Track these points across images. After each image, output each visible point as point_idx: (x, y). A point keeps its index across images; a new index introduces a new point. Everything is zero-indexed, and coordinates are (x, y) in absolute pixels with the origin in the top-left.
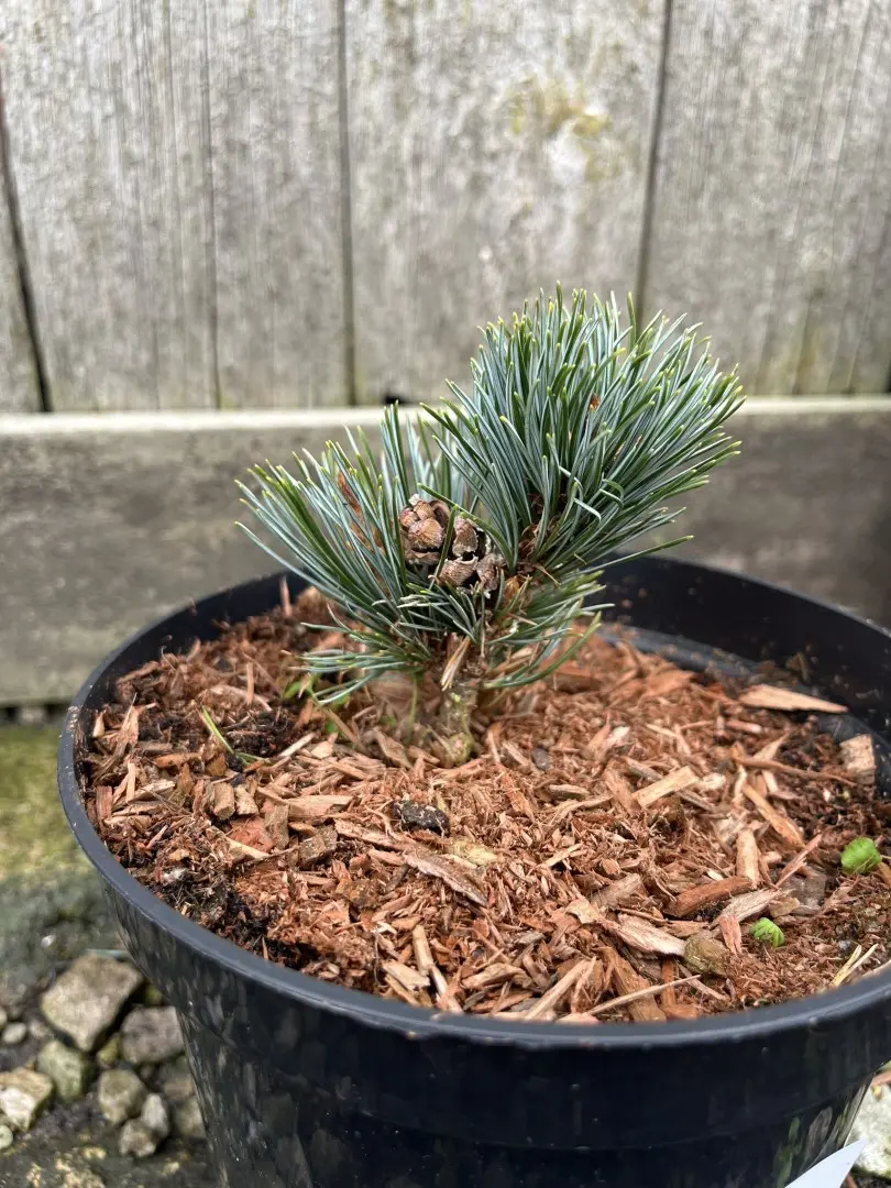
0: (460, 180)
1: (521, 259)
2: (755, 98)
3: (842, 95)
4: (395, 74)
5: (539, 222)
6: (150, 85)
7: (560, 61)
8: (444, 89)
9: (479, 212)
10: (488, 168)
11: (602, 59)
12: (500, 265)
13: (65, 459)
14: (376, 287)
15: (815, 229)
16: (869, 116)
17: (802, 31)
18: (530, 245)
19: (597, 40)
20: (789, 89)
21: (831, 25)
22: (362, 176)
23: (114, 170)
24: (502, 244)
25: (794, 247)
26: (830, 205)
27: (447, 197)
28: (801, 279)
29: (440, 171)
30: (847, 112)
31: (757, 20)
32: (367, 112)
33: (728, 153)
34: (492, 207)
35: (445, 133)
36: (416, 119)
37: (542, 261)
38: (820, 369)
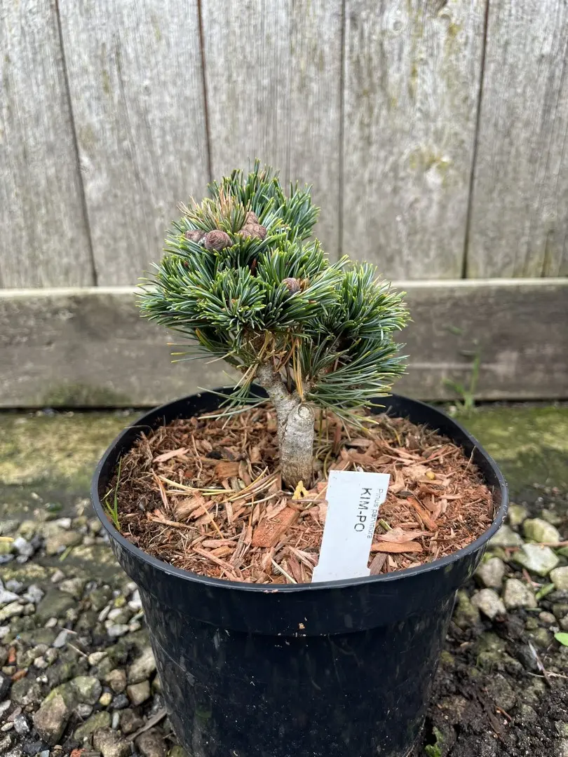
0: (389, 189)
1: (414, 220)
2: (517, 151)
3: (559, 146)
4: (362, 149)
5: (423, 204)
7: (431, 141)
8: (382, 154)
9: (396, 201)
10: (400, 184)
11: (449, 139)
12: (405, 222)
14: (352, 232)
15: (548, 204)
17: (539, 120)
18: (418, 214)
19: (447, 131)
20: (533, 145)
21: (553, 117)
22: (348, 189)
24: (406, 214)
25: (538, 211)
26: (555, 193)
27: (382, 196)
28: (543, 226)
29: (380, 185)
30: (562, 153)
31: (518, 118)
32: (351, 164)
33: (506, 174)
34: (401, 199)
35: (382, 171)
36: (371, 165)
37: (423, 221)
38: (554, 266)
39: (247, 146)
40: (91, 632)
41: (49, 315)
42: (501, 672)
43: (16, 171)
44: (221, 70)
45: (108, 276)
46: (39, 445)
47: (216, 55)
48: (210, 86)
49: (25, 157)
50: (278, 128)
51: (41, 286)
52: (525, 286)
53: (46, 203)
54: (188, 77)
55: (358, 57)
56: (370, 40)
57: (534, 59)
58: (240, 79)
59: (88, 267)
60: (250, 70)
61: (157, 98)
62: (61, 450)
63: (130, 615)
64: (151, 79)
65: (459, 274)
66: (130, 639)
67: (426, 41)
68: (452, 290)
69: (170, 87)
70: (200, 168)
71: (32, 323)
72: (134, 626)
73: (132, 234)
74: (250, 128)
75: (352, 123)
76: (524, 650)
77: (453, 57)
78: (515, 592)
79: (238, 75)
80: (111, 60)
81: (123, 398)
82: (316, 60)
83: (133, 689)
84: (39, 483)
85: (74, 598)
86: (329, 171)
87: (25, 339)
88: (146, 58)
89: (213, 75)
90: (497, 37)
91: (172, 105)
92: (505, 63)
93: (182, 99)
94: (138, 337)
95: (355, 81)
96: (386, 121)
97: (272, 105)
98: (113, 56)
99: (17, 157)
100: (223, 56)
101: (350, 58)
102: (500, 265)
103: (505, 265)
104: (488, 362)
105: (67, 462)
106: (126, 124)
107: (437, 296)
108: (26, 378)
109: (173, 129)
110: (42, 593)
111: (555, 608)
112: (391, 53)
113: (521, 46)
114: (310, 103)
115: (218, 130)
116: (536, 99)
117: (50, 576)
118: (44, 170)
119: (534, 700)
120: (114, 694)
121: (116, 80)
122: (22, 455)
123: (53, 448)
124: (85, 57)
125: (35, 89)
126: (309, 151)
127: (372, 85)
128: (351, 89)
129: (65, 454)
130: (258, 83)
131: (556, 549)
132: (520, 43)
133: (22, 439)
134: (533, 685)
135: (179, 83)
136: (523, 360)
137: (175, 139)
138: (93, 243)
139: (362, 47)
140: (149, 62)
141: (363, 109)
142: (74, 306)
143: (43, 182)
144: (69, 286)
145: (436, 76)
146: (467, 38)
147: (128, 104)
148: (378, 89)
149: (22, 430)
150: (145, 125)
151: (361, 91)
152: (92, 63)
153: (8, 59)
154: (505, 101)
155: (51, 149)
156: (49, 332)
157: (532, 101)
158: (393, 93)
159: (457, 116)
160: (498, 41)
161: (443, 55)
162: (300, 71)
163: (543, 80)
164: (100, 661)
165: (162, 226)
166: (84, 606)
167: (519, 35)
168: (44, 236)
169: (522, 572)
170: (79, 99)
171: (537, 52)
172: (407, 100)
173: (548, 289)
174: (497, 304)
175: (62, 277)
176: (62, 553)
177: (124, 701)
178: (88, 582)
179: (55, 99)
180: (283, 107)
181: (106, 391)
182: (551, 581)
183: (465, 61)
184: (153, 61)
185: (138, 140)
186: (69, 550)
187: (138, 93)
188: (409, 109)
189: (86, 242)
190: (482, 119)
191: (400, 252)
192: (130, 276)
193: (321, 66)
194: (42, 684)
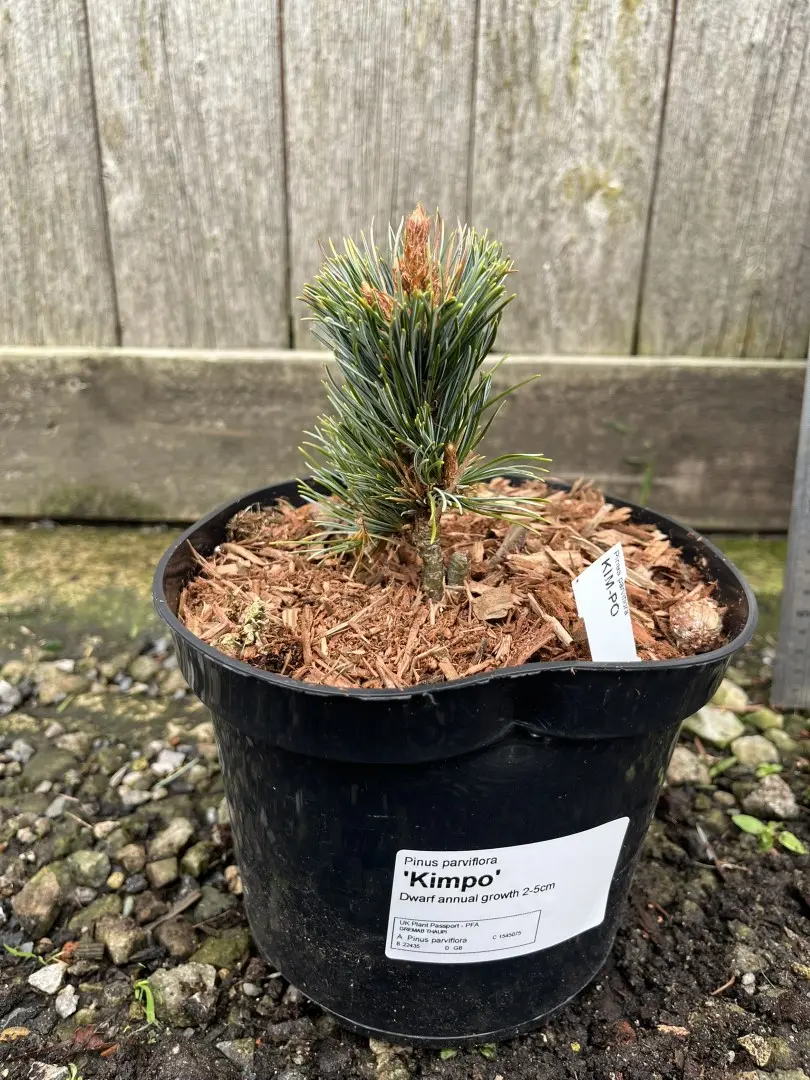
0: (534, 223)
1: (568, 269)
3: (771, 173)
4: (499, 166)
5: (580, 248)
6: (367, 173)
7: (595, 158)
8: (527, 174)
9: (544, 241)
10: (551, 217)
11: (620, 157)
12: (555, 272)
13: (301, 376)
15: (754, 254)
16: (789, 185)
17: (745, 136)
18: (573, 260)
19: (617, 145)
20: (736, 170)
21: (764, 131)
23: (343, 217)
24: (557, 260)
25: (740, 264)
26: (764, 240)
27: (525, 233)
28: (745, 285)
29: (522, 218)
30: (775, 183)
31: (716, 131)
32: (483, 186)
33: (697, 208)
34: (552, 239)
35: (526, 197)
36: (511, 190)
37: (581, 271)
38: (759, 342)
39: (339, 154)
40: (98, 798)
41: (52, 385)
42: (657, 860)
43: (13, 176)
44: (306, 44)
45: (138, 333)
46: (32, 563)
47: (299, 22)
48: (290, 66)
49: (26, 156)
50: (383, 129)
51: (42, 344)
52: (716, 368)
53: (53, 224)
54: (259, 51)
55: (498, 33)
56: (515, 12)
57: (740, 49)
58: (332, 58)
59: (110, 319)
60: (346, 45)
61: (215, 79)
62: (64, 571)
63: (153, 781)
64: (208, 52)
65: (628, 348)
66: (153, 809)
67: (593, 16)
68: (617, 370)
69: (234, 64)
70: (272, 182)
71: (27, 394)
72: (158, 792)
73: (172, 271)
74: (344, 128)
75: (486, 128)
76: (690, 834)
77: (629, 41)
78: (681, 764)
79: (329, 53)
80: (153, 24)
81: (152, 508)
82: (440, 36)
83: (154, 867)
84: (31, 614)
85: (77, 758)
86: (452, 196)
87: (16, 418)
88: (202, 23)
89: (294, 51)
90: (691, 16)
91: (235, 90)
92: (700, 53)
93: (250, 82)
94: (177, 420)
95: (493, 67)
96: (534, 127)
97: (376, 99)
98: (156, 18)
99: (14, 157)
100: (310, 22)
101: (487, 35)
102: (684, 337)
103: (692, 338)
104: (663, 475)
105: (71, 586)
106: (170, 114)
107: (595, 378)
108: (17, 475)
109: (234, 126)
110: (32, 750)
111: (736, 786)
112: (544, 30)
113: (723, 30)
114: (430, 96)
115: (299, 129)
116: (742, 104)
117: (44, 729)
118: (53, 177)
119: (701, 896)
120: (127, 874)
121: (159, 52)
122: (9, 576)
123: (52, 567)
124: (117, 19)
125: (44, 60)
126: (425, 165)
127: (516, 74)
128: (487, 78)
129: (69, 576)
130: (358, 65)
131: (741, 716)
132: (721, 27)
133: (9, 555)
134: (700, 877)
135: (246, 59)
136: (712, 474)
137: (238, 139)
138: (118, 284)
139: (504, 20)
140: (206, 29)
141: (503, 107)
142: (88, 373)
143: (50, 193)
144: (81, 345)
145: (606, 65)
146: (649, 15)
147: (174, 86)
148: (524, 79)
149: (9, 544)
150: (196, 116)
151: (501, 83)
152: (126, 29)
153: (8, 18)
154: (700, 106)
155: (62, 147)
156: (52, 409)
157: (737, 107)
158: (545, 87)
159: (633, 124)
160: (692, 21)
161: (615, 37)
162: (417, 50)
163: (752, 79)
164: (110, 833)
165: (216, 263)
166: (90, 768)
167: (721, 15)
168: (48, 271)
169: (693, 742)
170: (105, 77)
171: (745, 40)
172: (564, 99)
173: (749, 374)
174: (679, 391)
175: (71, 332)
176: (60, 702)
177: (141, 883)
178: (95, 738)
179: (71, 76)
180: (391, 101)
181: (129, 497)
182: (731, 754)
183: (645, 48)
184: (211, 27)
185: (187, 136)
186: (70, 699)
187: (188, 71)
188: (566, 111)
189: (108, 284)
190: (667, 130)
191: (547, 314)
192: (169, 334)
193: (445, 44)
194: (27, 862)
